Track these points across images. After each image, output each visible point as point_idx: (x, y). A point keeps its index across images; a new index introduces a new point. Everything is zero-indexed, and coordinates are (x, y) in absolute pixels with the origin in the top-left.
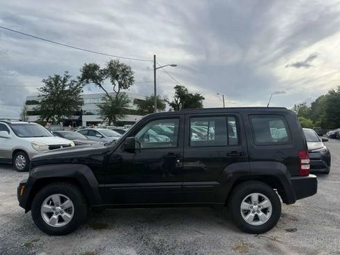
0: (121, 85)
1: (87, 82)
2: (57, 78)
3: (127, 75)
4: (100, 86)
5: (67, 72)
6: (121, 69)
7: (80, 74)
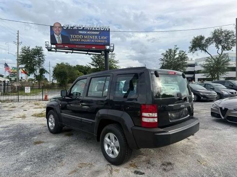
0: (224, 48)
1: (196, 50)
2: (170, 50)
3: (229, 39)
4: (206, 51)
5: (176, 46)
6: (223, 34)
7: (190, 45)
